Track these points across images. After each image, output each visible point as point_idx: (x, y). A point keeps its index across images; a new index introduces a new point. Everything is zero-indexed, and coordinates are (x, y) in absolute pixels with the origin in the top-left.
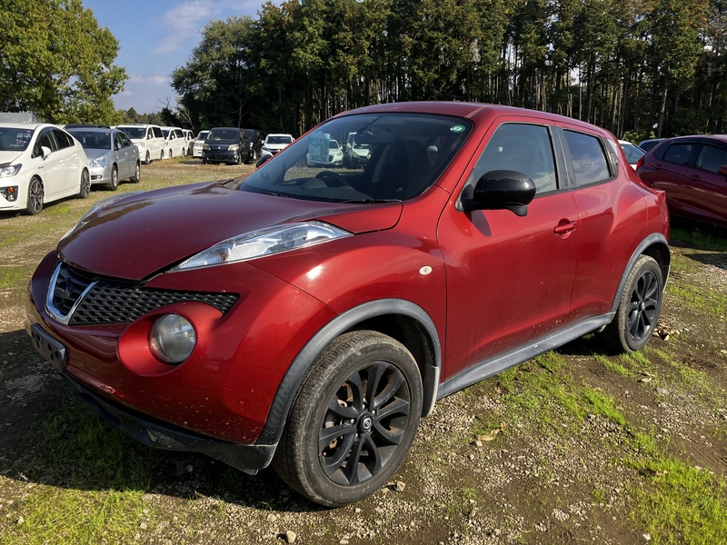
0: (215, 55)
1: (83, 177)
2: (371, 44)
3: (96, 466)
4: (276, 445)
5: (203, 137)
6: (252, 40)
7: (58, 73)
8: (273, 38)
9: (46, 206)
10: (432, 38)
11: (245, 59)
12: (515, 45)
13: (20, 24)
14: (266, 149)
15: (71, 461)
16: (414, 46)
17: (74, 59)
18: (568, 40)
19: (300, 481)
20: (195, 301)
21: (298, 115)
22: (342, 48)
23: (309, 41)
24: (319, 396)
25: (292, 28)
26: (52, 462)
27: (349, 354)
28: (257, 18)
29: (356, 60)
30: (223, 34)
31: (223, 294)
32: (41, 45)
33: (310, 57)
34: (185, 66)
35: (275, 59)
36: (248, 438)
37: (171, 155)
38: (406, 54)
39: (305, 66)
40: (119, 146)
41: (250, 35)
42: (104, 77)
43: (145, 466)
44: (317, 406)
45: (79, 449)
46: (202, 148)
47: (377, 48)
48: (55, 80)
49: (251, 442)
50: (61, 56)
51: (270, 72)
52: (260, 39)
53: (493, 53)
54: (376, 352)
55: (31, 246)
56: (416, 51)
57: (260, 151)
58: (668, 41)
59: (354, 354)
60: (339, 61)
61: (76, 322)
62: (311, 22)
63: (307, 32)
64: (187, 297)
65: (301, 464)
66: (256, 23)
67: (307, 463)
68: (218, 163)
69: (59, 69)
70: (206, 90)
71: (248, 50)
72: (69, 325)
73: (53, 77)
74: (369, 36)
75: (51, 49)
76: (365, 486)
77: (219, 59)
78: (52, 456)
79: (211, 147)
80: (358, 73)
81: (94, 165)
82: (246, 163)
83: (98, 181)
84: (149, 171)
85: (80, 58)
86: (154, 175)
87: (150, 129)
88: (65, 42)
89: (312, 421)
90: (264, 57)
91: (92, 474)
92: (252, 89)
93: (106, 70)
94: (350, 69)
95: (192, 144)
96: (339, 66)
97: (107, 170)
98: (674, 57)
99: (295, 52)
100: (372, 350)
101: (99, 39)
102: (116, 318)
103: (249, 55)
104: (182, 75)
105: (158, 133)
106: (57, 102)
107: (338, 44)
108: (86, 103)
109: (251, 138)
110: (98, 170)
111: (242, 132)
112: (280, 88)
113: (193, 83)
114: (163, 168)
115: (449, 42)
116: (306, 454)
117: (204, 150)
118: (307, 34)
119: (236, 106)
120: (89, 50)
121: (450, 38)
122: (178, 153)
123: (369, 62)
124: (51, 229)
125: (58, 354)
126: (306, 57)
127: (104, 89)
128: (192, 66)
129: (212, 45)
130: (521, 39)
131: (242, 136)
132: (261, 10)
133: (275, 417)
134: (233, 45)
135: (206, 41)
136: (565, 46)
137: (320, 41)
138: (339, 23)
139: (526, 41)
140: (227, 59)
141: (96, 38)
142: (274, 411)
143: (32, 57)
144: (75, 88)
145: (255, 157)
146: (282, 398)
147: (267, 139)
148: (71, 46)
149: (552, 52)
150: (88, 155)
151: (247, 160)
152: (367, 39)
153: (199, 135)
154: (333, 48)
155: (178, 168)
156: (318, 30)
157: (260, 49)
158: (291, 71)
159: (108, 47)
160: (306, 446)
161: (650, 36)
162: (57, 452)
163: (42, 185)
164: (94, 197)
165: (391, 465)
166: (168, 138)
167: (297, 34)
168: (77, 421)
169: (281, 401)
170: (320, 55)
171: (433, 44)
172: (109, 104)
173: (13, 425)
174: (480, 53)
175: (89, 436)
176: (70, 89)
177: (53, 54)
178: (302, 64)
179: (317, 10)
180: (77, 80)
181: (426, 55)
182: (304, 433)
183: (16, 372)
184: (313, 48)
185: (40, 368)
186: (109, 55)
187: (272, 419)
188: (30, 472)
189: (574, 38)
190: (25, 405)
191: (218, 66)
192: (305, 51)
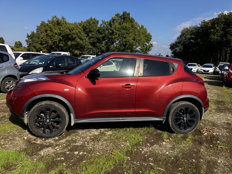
0: (184, 38)
6: (196, 33)
8: (203, 32)
13: (127, 33)
17: (139, 42)
22: (229, 34)
23: (217, 32)
25: (210, 28)
28: (199, 26)
30: (187, 32)
32: (131, 38)
33: (216, 38)
34: (174, 42)
35: (203, 39)
39: (214, 41)
41: (196, 31)
42: (147, 47)
49: (21, 117)
50: (136, 41)
51: (201, 43)
52: (199, 33)
59: (43, 105)
60: (227, 38)
62: (218, 26)
63: (216, 29)
66: (199, 27)
69: (135, 45)
73: (133, 47)
75: (134, 39)
77: (185, 40)
90: (199, 39)
93: (147, 44)
96: (227, 40)
99: (211, 36)
103: (195, 38)
104: (173, 45)
112: (204, 48)
113: (175, 47)
120: (143, 39)
126: (214, 37)
127: (146, 50)
128: (176, 42)
129: (183, 36)
132: (201, 23)
134: (190, 35)
135: (181, 34)
137: (221, 32)
138: (229, 25)
140: (187, 40)
143: (129, 42)
144: (139, 50)
148: (138, 38)
154: (226, 34)
156: (220, 28)
157: (199, 36)
158: (209, 42)
159: (149, 38)
167: (212, 30)
170: (220, 37)
176: (137, 50)
177: (134, 41)
179: (221, 21)
180: (140, 47)
184: (218, 34)
186: (149, 40)
191: (184, 42)
192: (215, 36)
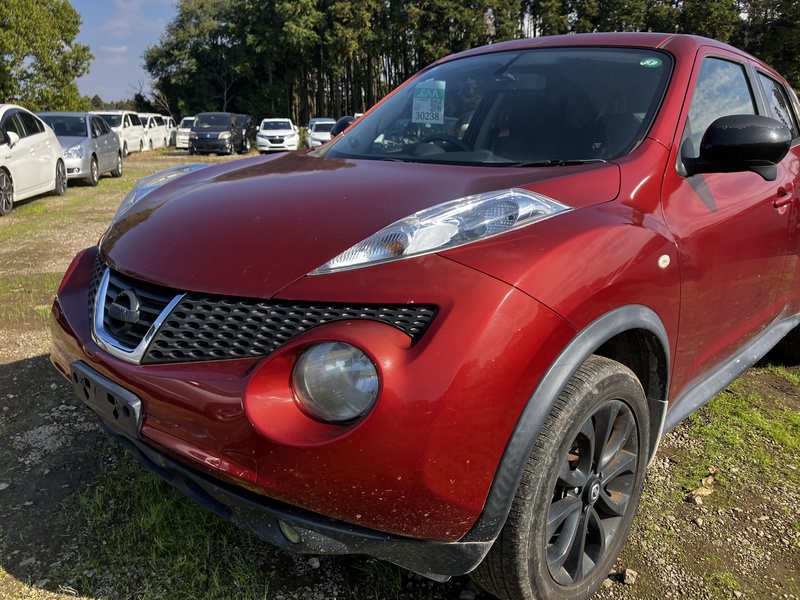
0: (194, 31)
1: (58, 169)
2: (373, 16)
3: (177, 567)
4: (493, 541)
5: (187, 124)
6: (235, 13)
7: (11, 53)
8: (259, 10)
9: (17, 204)
10: (441, 8)
11: (229, 35)
12: (534, 14)
14: (262, 136)
15: (136, 559)
16: (422, 17)
17: (28, 35)
18: (593, 8)
19: (520, 589)
20: (363, 319)
21: (292, 99)
22: (339, 20)
23: (302, 13)
24: (551, 461)
26: (107, 563)
27: (584, 392)
29: (356, 35)
30: (202, 7)
31: (410, 307)
33: (305, 32)
34: (159, 45)
35: (263, 35)
36: (452, 533)
37: (151, 146)
38: (412, 27)
39: (298, 42)
40: (98, 133)
41: (232, 7)
42: (65, 58)
43: (247, 562)
44: (549, 476)
45: (143, 539)
46: (188, 138)
47: (379, 21)
48: (8, 61)
49: (454, 539)
50: (13, 32)
51: (258, 50)
52: (244, 11)
53: (511, 24)
54: (612, 387)
55: (7, 253)
56: (424, 23)
57: (255, 139)
58: (701, 8)
60: (337, 36)
61: (154, 358)
64: (349, 313)
65: (525, 566)
67: (533, 563)
68: (207, 154)
69: (12, 48)
70: (184, 72)
71: (231, 25)
72: (142, 363)
73: (6, 58)
74: (370, 6)
76: (589, 583)
77: (198, 36)
78: (105, 553)
79: (198, 135)
80: (359, 50)
81: (70, 155)
82: (239, 153)
83: (75, 174)
84: (130, 165)
85: (36, 35)
86: (137, 169)
87: (126, 116)
88: (17, 16)
89: (542, 500)
90: (251, 32)
91: (173, 581)
92: (238, 69)
93: (67, 49)
94: (350, 45)
95: (174, 134)
96: (337, 42)
97: (85, 161)
98: (708, 26)
99: (286, 26)
100: (609, 385)
101: (56, 13)
102: (225, 350)
103: (233, 30)
104: (155, 55)
105: (136, 121)
106: (11, 88)
107: (335, 16)
108: (45, 87)
109: (242, 124)
110: (75, 162)
111: (233, 118)
112: (270, 67)
113: (168, 64)
114: (144, 160)
115: (461, 12)
116: (533, 550)
117: (190, 140)
118: (299, 5)
119: (220, 90)
120: (46, 25)
121: (461, 8)
122: (159, 144)
123: (371, 36)
124: (29, 232)
125: (128, 410)
126: (300, 31)
127: (65, 71)
128: (167, 44)
129: (188, 20)
130: (541, 8)
131: (233, 122)
133: (498, 500)
134: (214, 19)
135: (181, 15)
136: (589, 15)
137: (314, 12)
139: (546, 10)
140: (207, 36)
141: (53, 11)
142: (497, 491)
144: (31, 71)
145: (248, 147)
146: (509, 470)
147: (262, 124)
148: (24, 21)
149: (576, 22)
150: (63, 144)
151: (241, 150)
152: (368, 10)
153: (182, 122)
154: (330, 20)
155: (163, 160)
157: (245, 23)
158: (282, 47)
159: (68, 22)
160: (533, 538)
161: (681, 4)
162: (112, 546)
163: (11, 180)
164: (73, 194)
165: (615, 545)
166: (147, 126)
167: (288, 6)
168: (127, 494)
169: (507, 475)
170: (315, 29)
171: (442, 15)
172: (73, 89)
173: (35, 503)
174: (495, 24)
175: (154, 517)
176: (25, 72)
177: (4, 31)
178: (295, 40)
180: (33, 61)
181: (435, 28)
182: (532, 519)
183: (24, 422)
184: (307, 21)
185: (56, 414)
186: (69, 30)
187: (494, 503)
188: (79, 581)
189: (599, 6)
190: (47, 471)
191: (198, 44)
192: (298, 25)
